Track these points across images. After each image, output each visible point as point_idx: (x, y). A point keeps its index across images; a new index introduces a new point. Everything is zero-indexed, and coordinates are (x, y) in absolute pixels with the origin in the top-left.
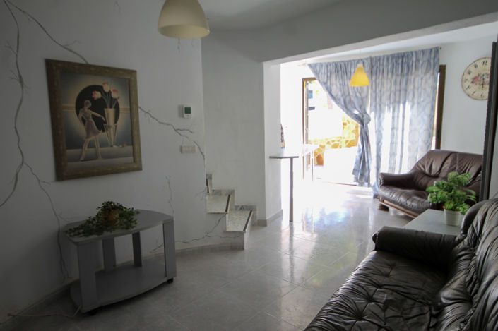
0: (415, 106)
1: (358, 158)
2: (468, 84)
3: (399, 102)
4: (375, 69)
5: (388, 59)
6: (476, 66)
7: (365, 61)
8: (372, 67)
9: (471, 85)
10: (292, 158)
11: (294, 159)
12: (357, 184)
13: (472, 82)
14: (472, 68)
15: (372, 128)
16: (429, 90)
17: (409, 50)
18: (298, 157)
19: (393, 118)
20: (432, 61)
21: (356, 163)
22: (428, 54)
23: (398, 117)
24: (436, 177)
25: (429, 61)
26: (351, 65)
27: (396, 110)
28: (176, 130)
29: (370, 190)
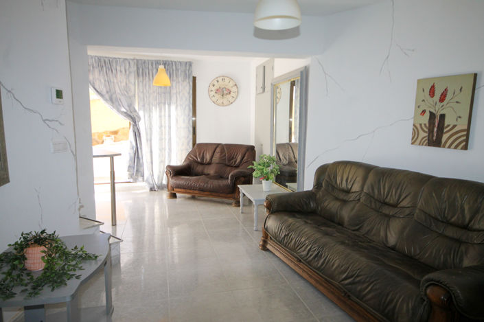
0: (179, 108)
1: (133, 155)
2: (213, 93)
3: (165, 104)
4: (141, 70)
5: (152, 63)
6: (218, 81)
7: (131, 62)
8: (138, 69)
9: (215, 95)
10: (112, 157)
11: (115, 157)
12: (131, 180)
13: (216, 93)
14: (215, 83)
15: (142, 125)
16: (187, 95)
17: (169, 60)
18: (120, 154)
19: (160, 117)
20: (187, 72)
21: (130, 160)
22: (184, 66)
23: (165, 116)
24: (209, 164)
25: (185, 71)
26: (117, 62)
27: (163, 110)
28: (44, 121)
29: (144, 184)
